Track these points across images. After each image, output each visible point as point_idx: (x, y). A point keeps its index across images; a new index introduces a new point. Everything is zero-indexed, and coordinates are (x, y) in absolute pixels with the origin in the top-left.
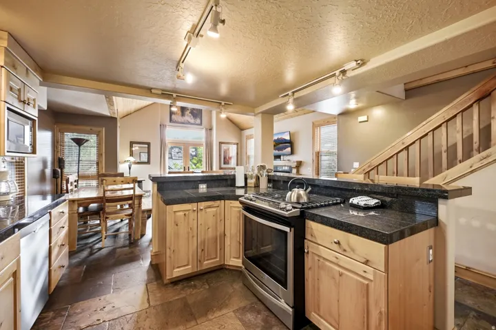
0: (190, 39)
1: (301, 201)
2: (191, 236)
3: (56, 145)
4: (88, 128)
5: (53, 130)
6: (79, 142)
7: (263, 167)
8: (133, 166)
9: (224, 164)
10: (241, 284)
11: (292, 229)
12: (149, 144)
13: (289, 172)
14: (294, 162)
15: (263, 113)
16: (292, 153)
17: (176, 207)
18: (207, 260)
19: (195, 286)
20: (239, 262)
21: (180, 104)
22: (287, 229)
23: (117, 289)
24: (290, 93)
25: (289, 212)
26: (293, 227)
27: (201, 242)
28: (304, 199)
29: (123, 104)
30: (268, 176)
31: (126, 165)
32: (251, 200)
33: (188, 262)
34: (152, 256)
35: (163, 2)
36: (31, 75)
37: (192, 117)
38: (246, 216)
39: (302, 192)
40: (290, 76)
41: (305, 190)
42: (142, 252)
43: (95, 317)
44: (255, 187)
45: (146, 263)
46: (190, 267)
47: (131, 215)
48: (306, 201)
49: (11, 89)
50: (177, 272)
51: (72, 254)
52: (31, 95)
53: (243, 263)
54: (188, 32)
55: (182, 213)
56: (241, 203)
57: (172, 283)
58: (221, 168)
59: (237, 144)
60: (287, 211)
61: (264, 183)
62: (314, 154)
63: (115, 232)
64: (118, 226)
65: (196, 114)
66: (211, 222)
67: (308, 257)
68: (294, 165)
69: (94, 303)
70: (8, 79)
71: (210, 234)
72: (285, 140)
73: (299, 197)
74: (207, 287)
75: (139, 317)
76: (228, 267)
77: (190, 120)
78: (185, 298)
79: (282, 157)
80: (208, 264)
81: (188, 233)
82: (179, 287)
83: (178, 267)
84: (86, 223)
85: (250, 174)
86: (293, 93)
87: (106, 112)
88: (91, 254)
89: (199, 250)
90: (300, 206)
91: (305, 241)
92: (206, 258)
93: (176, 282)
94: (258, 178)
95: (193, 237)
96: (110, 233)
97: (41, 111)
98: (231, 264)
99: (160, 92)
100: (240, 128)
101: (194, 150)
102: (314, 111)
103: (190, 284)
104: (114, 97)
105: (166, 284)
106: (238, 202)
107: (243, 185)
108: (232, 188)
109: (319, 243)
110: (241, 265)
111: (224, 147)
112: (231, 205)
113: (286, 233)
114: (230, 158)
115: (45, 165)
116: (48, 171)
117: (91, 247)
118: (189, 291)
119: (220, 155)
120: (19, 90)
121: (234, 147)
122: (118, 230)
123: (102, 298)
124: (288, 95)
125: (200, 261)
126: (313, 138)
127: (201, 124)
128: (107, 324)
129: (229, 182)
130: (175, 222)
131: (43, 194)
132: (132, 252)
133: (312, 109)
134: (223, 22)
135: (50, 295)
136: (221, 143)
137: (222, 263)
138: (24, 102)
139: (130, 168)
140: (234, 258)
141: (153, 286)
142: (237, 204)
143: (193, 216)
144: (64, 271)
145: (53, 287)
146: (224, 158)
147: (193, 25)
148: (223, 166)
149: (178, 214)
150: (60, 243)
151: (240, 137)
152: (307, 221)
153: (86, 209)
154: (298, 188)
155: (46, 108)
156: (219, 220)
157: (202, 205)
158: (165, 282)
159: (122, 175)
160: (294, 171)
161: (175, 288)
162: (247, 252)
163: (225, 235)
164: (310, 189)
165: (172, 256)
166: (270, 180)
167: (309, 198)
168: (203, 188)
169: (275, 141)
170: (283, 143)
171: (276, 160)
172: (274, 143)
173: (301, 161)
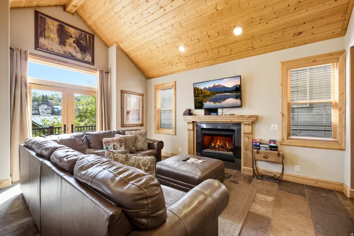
37: (78, 49)
58: (123, 126)
59: (142, 95)
65: (85, 46)
72: (224, 87)
79: (220, 111)
100: (145, 76)
119: (122, 109)
127: (93, 63)
136: (122, 92)
148: (126, 122)
151: (146, 87)
169: (210, 89)
170: (222, 93)
171: (209, 115)
172: (209, 93)
173: (258, 116)
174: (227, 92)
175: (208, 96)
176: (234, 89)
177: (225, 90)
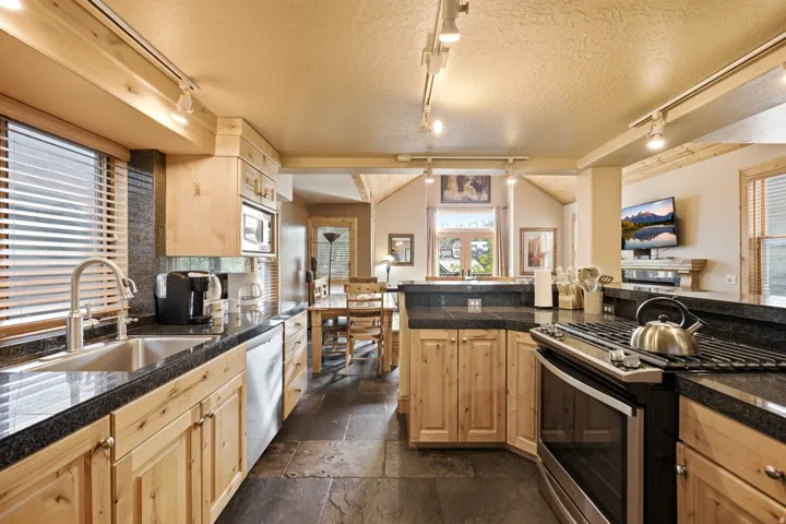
0: (428, 62)
1: (673, 351)
2: (447, 380)
3: (310, 242)
4: (339, 220)
5: (306, 225)
6: (331, 237)
7: (591, 272)
8: (393, 268)
9: (530, 265)
10: (536, 490)
11: (640, 412)
12: (412, 236)
13: (671, 284)
14: (684, 262)
15: (595, 166)
16: (680, 242)
17: (425, 333)
18: (476, 428)
19: (451, 467)
20: (531, 446)
21: (439, 171)
22: (627, 409)
23: (350, 438)
24: (655, 113)
25: (631, 372)
26: (640, 406)
27: (464, 395)
28: (682, 346)
29: (377, 184)
30: (603, 289)
31: (383, 268)
32: (553, 335)
33: (443, 423)
34: (399, 400)
35: (377, 16)
36: (268, 162)
37: (474, 190)
38: (543, 367)
39: (674, 330)
40: (653, 74)
41: (685, 327)
42: (390, 390)
43: (321, 467)
44: (575, 310)
45: (391, 409)
46: (445, 432)
47: (378, 336)
48: (685, 353)
49: (247, 181)
50: (426, 436)
51: (315, 377)
52: (269, 185)
53: (539, 450)
54: (425, 50)
55: (434, 344)
56: (535, 337)
57: (419, 450)
58: (523, 273)
59: (555, 230)
60: (627, 369)
61: (592, 304)
62: (746, 244)
63: (363, 356)
64: (368, 349)
65: (482, 185)
66: (481, 364)
67: (685, 486)
68: (687, 267)
69: (324, 447)
70: (244, 170)
71: (480, 384)
72: (655, 216)
73: (666, 340)
74: (471, 474)
75: (367, 485)
76: (513, 450)
77: (471, 197)
78: (434, 480)
79: (653, 252)
80: (475, 435)
81: (443, 377)
82: (429, 459)
83: (429, 428)
84: (336, 339)
85: (564, 283)
86: (665, 112)
87: (358, 198)
88: (333, 381)
89: (462, 410)
90: (664, 363)
91: (678, 444)
92: (473, 425)
93: (425, 450)
94: (580, 294)
95: (450, 384)
96: (357, 357)
97: (285, 203)
98: (518, 445)
99: (408, 158)
100: (560, 203)
101: (485, 243)
102: (743, 145)
103: (444, 460)
104: (362, 176)
105: (412, 450)
106: (528, 335)
107: (550, 304)
108: (525, 310)
109: (717, 460)
110: (535, 453)
111: (529, 236)
112: (519, 340)
113: (623, 416)
114: (542, 256)
115: (298, 268)
116: (302, 274)
117: (335, 372)
118: (443, 471)
119: (521, 252)
120: (256, 181)
121: (550, 236)
122: (366, 355)
123: (334, 442)
124: (650, 118)
125: (463, 428)
126: (742, 207)
127: (489, 201)
128: (331, 481)
129: (523, 299)
130: (422, 355)
131: (296, 300)
132: (377, 390)
133: (738, 141)
134: (465, 8)
135: (283, 423)
136: (522, 230)
137: (503, 440)
138: (260, 194)
139: (388, 270)
140: (524, 436)
141: (395, 447)
142: (525, 337)
143: (450, 350)
144: (301, 396)
145: (286, 416)
146: (531, 256)
147: (429, 35)
148: (527, 269)
149: (427, 344)
150: (295, 362)
151: (561, 218)
152: (682, 399)
153: (336, 321)
154: (664, 320)
155: (291, 199)
156: (496, 364)
157: (466, 334)
158: (410, 445)
159: (375, 280)
160: (686, 281)
161: (423, 458)
162: (546, 432)
163: (507, 392)
164: (698, 325)
165: (419, 407)
166: (608, 297)
167: (694, 346)
168: (475, 305)
169: (634, 219)
170: (652, 224)
171: (639, 258)
172: (632, 225)
173: (706, 261)
174: (660, 223)
175: (632, 229)
176: (670, 218)
177: (656, 220)
